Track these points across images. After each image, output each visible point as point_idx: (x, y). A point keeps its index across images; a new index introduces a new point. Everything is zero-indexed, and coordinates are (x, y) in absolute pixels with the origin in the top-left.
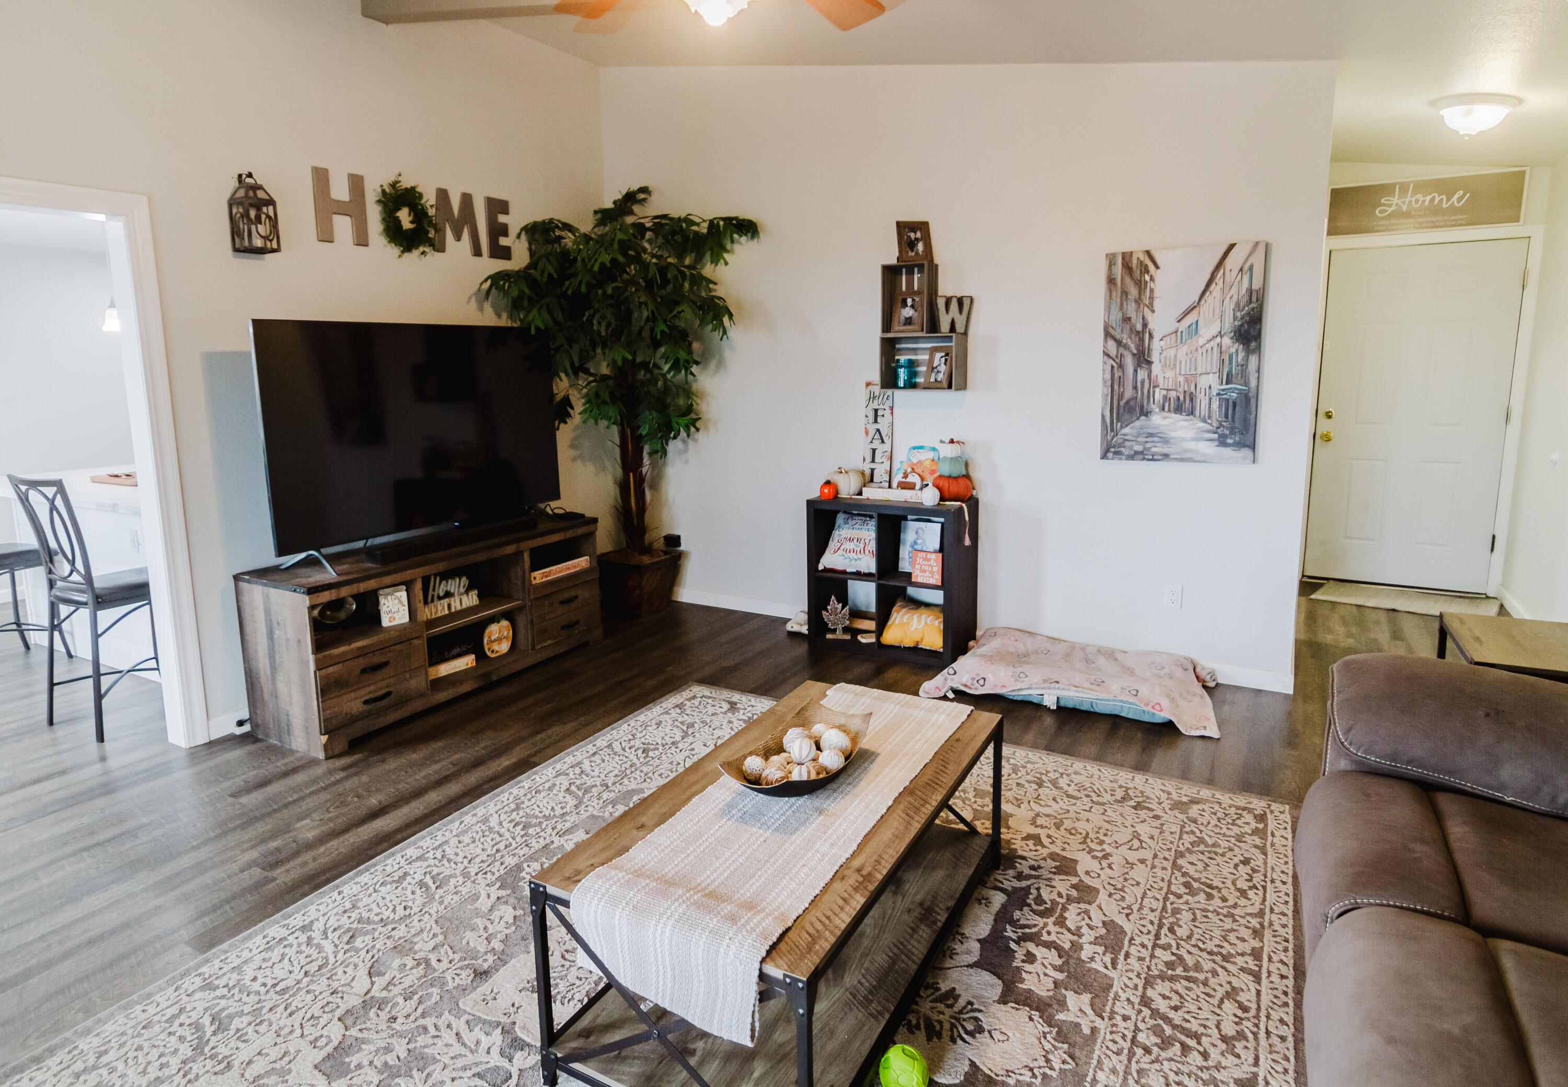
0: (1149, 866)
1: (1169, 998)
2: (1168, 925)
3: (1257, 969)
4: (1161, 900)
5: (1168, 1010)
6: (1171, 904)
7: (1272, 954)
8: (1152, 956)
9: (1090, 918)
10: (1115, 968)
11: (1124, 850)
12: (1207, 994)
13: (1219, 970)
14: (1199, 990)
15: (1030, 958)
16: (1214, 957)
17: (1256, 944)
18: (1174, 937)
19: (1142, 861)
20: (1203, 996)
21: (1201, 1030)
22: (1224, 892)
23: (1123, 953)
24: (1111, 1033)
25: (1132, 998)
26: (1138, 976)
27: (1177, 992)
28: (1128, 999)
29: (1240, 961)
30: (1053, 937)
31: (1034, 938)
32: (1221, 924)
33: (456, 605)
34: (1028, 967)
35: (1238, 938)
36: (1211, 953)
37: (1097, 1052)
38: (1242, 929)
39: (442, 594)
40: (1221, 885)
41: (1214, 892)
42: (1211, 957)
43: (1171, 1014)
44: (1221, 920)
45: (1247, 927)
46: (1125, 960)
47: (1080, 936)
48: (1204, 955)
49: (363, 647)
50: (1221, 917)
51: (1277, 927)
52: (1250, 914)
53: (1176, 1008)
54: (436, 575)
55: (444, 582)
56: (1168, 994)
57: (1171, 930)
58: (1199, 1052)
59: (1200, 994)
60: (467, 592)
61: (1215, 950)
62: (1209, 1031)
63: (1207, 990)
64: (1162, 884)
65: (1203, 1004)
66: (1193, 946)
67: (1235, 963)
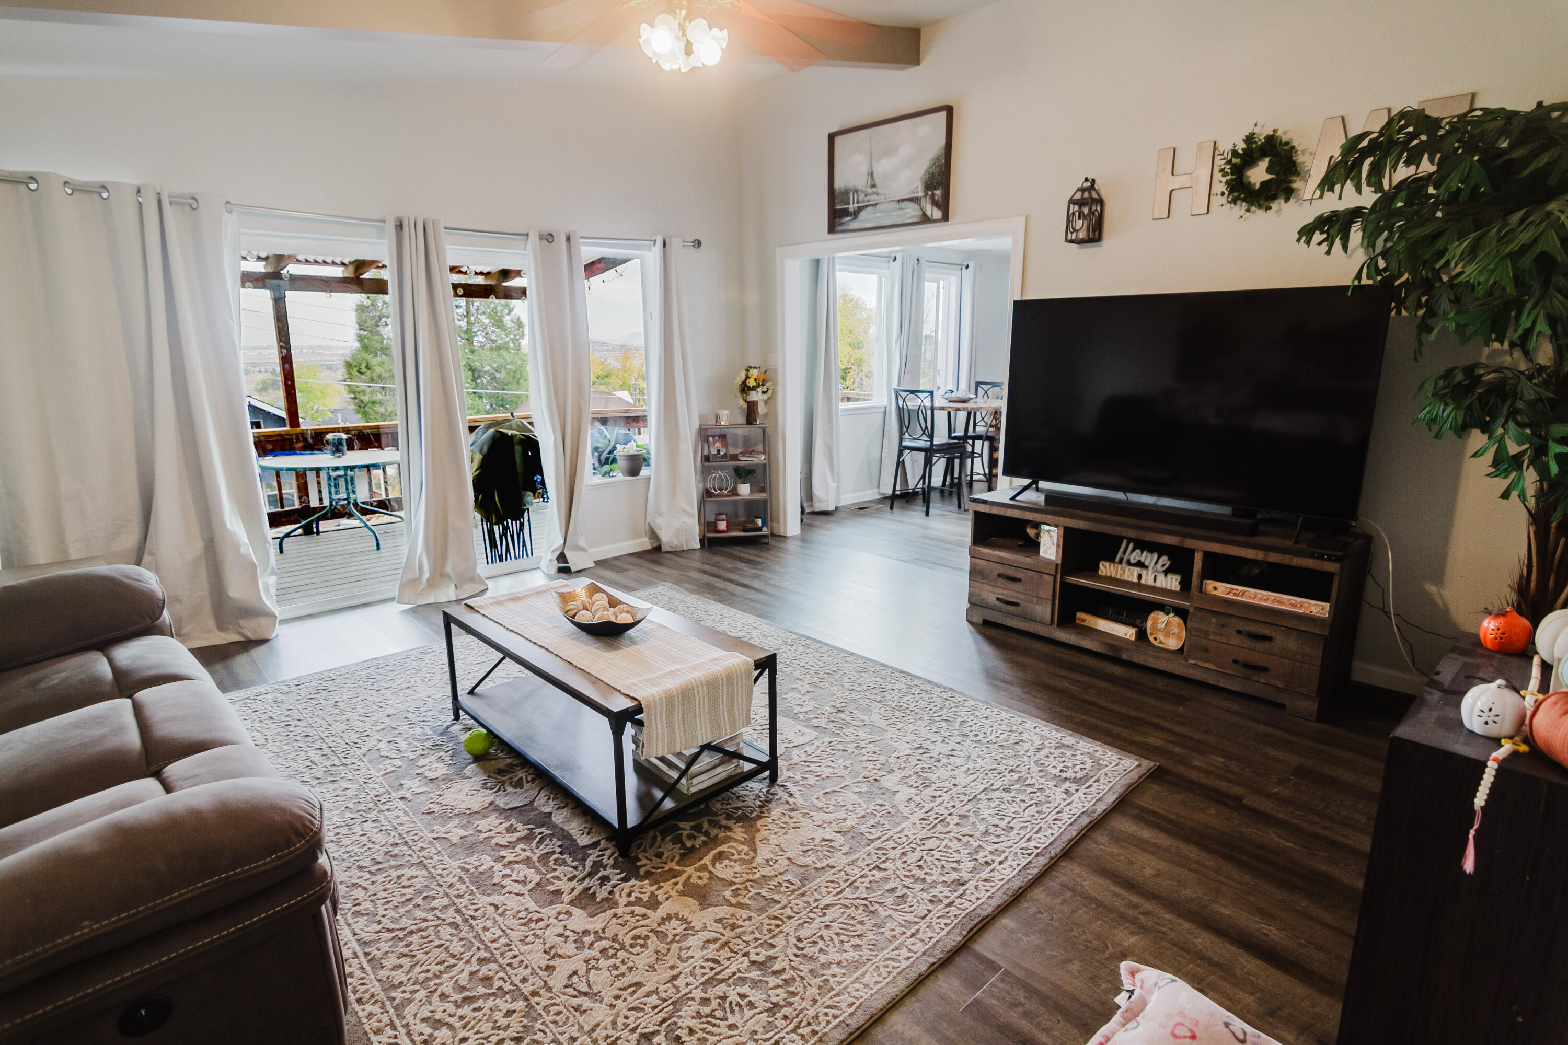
0: (538, 970)
1: (409, 879)
2: (461, 927)
3: (367, 951)
4: (489, 944)
5: (403, 872)
6: (479, 949)
7: (364, 975)
8: (447, 895)
9: (515, 881)
10: (459, 867)
11: (577, 964)
12: (389, 902)
13: (392, 926)
14: (396, 900)
15: (511, 830)
16: (405, 933)
17: (383, 974)
18: (448, 921)
19: (549, 969)
20: (389, 899)
21: (374, 879)
22: (451, 1008)
23: (467, 880)
24: (422, 837)
25: (430, 861)
26: (441, 875)
27: (409, 886)
28: (431, 858)
29: (385, 947)
30: (518, 849)
31: (528, 838)
32: (424, 968)
33: (1148, 579)
34: (506, 825)
35: (401, 966)
36: (412, 932)
37: (419, 824)
38: (404, 978)
39: (1132, 561)
40: (460, 1012)
41: (459, 997)
42: (407, 930)
43: (399, 872)
44: (428, 971)
45: (401, 983)
46: (460, 877)
47: (505, 866)
48: (414, 928)
49: (1003, 558)
50: (429, 975)
51: (376, 1009)
52: (410, 1001)
53: (399, 877)
54: (1130, 540)
55: (1138, 551)
56: (413, 881)
57: (455, 926)
58: (366, 867)
59: (393, 898)
60: (1166, 572)
61: (410, 939)
62: (368, 882)
63: (390, 905)
64: (507, 961)
65: (385, 894)
66: (427, 928)
67: (386, 942)
